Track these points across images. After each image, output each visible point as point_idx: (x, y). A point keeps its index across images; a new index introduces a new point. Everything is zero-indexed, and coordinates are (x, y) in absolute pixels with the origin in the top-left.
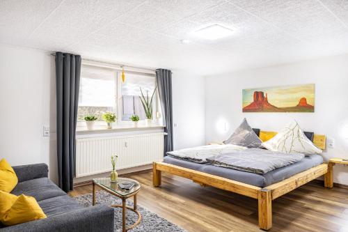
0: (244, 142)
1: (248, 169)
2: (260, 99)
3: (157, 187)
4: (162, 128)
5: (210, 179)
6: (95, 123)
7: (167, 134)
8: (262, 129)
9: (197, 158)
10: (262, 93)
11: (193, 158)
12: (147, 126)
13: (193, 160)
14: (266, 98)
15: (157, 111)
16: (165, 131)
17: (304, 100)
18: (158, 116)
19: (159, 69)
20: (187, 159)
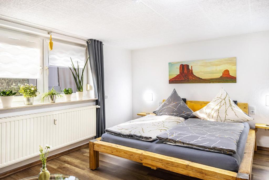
0: (176, 112)
1: (214, 148)
2: (185, 71)
3: (95, 170)
4: (94, 101)
5: (168, 163)
6: (13, 98)
7: (99, 107)
8: (188, 99)
9: (144, 135)
10: (188, 66)
11: (139, 135)
12: (78, 99)
13: (139, 138)
14: (192, 71)
15: (88, 83)
16: (97, 104)
17: (227, 71)
18: (89, 89)
19: (90, 40)
20: (131, 136)
